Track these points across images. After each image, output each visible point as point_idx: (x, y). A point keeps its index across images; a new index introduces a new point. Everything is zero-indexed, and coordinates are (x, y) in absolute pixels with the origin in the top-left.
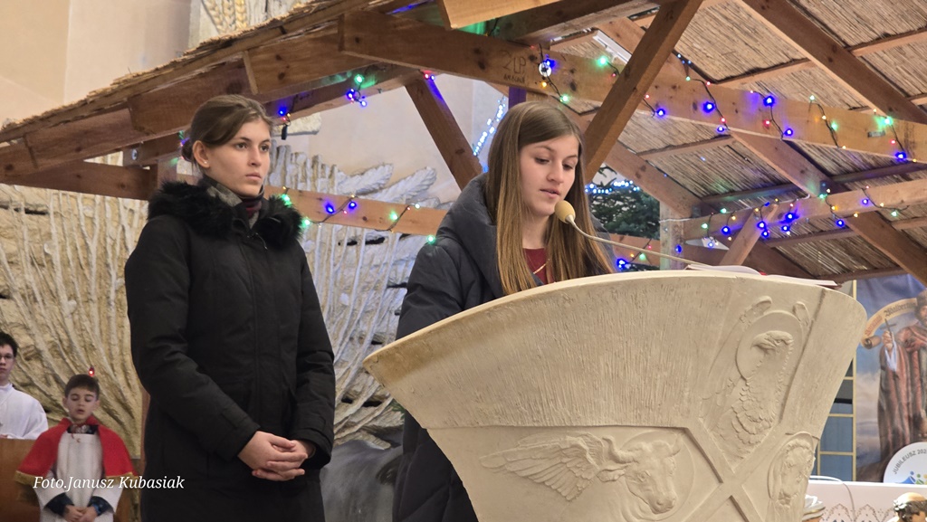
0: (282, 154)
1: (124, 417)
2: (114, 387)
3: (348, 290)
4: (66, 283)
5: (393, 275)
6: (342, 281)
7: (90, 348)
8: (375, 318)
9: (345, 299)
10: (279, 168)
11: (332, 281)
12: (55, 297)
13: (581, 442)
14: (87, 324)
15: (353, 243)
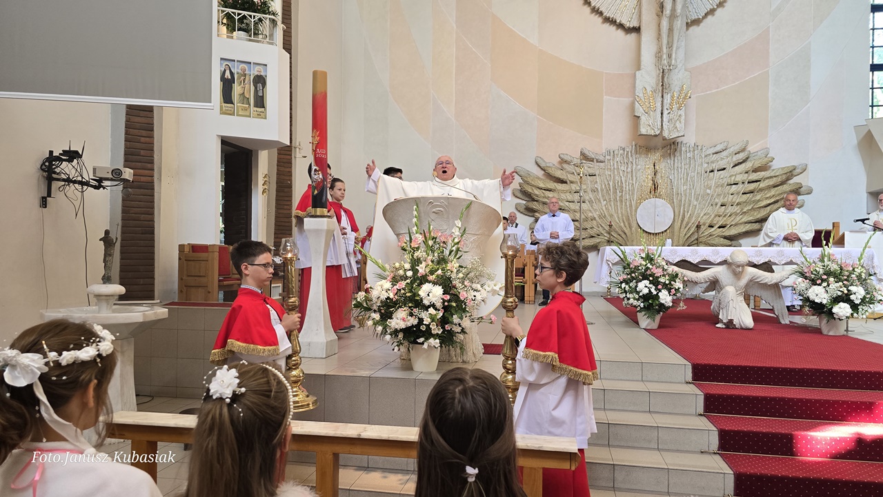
0: (679, 144)
1: (624, 236)
2: (621, 226)
3: (710, 188)
4: (603, 196)
5: (729, 181)
6: (707, 185)
7: (611, 216)
8: (722, 197)
9: (708, 191)
10: (678, 150)
11: (702, 186)
12: (599, 201)
14: (610, 208)
15: (712, 171)
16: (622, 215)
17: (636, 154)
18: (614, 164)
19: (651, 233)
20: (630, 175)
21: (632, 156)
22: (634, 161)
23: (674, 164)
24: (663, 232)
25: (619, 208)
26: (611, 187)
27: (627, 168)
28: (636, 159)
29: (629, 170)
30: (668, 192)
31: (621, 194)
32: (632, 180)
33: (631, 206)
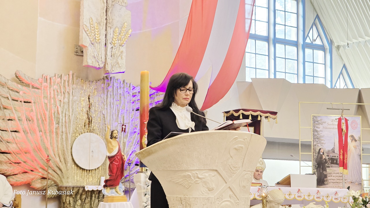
0: (112, 80)
4: (38, 126)
6: (134, 123)
10: (111, 85)
11: (130, 123)
12: (34, 131)
13: (190, 174)
15: (137, 110)
16: (58, 148)
17: (73, 84)
18: (50, 93)
19: (84, 169)
20: (66, 106)
21: (68, 85)
22: (71, 92)
23: (107, 99)
24: (95, 169)
25: (55, 141)
26: (47, 116)
27: (64, 99)
28: (73, 89)
29: (66, 100)
30: (101, 127)
31: (57, 125)
32: (69, 111)
33: (67, 139)
